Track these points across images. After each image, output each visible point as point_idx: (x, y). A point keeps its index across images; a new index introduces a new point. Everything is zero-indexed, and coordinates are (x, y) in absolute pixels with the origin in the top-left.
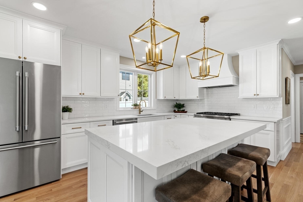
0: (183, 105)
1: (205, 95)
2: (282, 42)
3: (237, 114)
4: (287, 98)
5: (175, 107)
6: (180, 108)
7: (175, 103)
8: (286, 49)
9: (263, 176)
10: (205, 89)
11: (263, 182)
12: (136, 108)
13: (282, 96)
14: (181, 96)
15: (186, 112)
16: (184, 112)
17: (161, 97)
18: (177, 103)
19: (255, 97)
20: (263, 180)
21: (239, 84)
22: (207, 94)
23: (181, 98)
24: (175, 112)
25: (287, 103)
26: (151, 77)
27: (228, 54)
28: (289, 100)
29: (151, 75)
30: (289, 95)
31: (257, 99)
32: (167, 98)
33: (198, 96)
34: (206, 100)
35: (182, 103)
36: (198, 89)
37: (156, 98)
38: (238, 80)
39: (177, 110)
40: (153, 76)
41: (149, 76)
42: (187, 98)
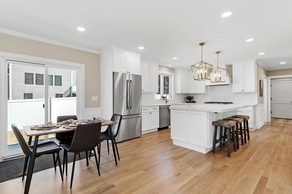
0: (193, 97)
1: (209, 90)
2: (257, 60)
3: (231, 103)
4: (261, 93)
5: (186, 99)
6: (191, 99)
7: (187, 96)
8: (260, 63)
9: (246, 129)
10: (209, 86)
11: (246, 131)
13: (258, 91)
14: (191, 91)
15: (195, 102)
16: (194, 102)
17: (180, 92)
18: (188, 96)
19: (242, 92)
20: (247, 130)
21: (232, 84)
22: (210, 90)
23: (191, 93)
24: (187, 102)
25: (261, 95)
26: (171, 77)
27: (225, 65)
28: (262, 94)
29: (171, 76)
30: (262, 91)
31: (243, 93)
32: (183, 93)
33: (204, 91)
34: (209, 94)
35: (192, 96)
36: (205, 86)
37: (175, 92)
38: (232, 81)
39: (188, 101)
40: (172, 77)
41: (170, 77)
42: (196, 92)
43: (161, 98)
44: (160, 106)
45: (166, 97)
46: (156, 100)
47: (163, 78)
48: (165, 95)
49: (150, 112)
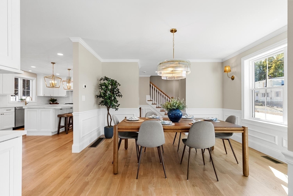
0: (56, 100)
1: (70, 94)
5: (50, 101)
6: (54, 102)
12: (22, 101)
15: (58, 104)
16: (57, 103)
17: (42, 95)
18: (51, 99)
24: (50, 104)
32: (46, 96)
33: (66, 95)
34: (70, 97)
35: (55, 99)
36: (66, 92)
37: (37, 95)
39: (52, 103)
40: (34, 81)
41: (31, 81)
42: (59, 96)
43: (19, 100)
44: (15, 108)
45: (25, 100)
46: (11, 102)
47: (22, 81)
48: (24, 98)
49: (1, 114)
